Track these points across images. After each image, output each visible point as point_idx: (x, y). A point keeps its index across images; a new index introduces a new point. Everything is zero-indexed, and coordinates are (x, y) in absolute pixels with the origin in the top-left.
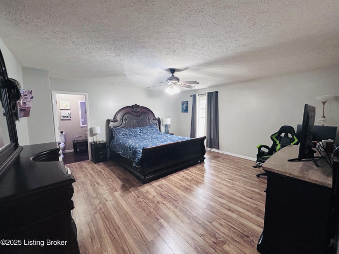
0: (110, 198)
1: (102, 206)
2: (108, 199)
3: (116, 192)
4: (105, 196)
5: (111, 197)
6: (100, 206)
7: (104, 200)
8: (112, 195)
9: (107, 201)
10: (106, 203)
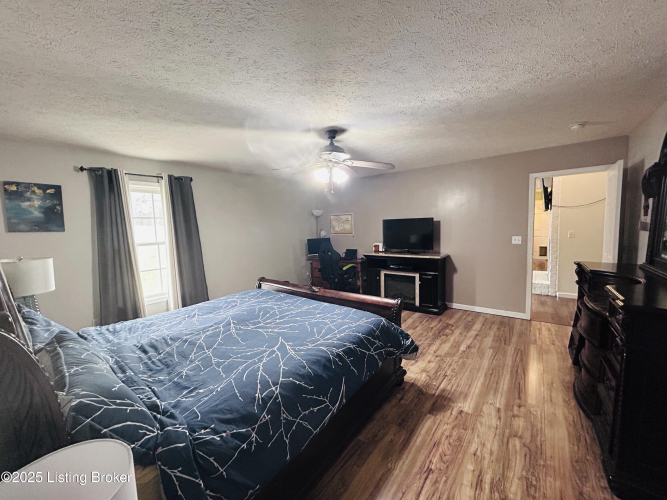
0: (489, 411)
1: (516, 408)
2: (494, 413)
3: (466, 409)
4: (494, 422)
5: (484, 409)
6: (519, 411)
7: (502, 414)
8: (478, 411)
9: (499, 410)
10: (502, 407)
